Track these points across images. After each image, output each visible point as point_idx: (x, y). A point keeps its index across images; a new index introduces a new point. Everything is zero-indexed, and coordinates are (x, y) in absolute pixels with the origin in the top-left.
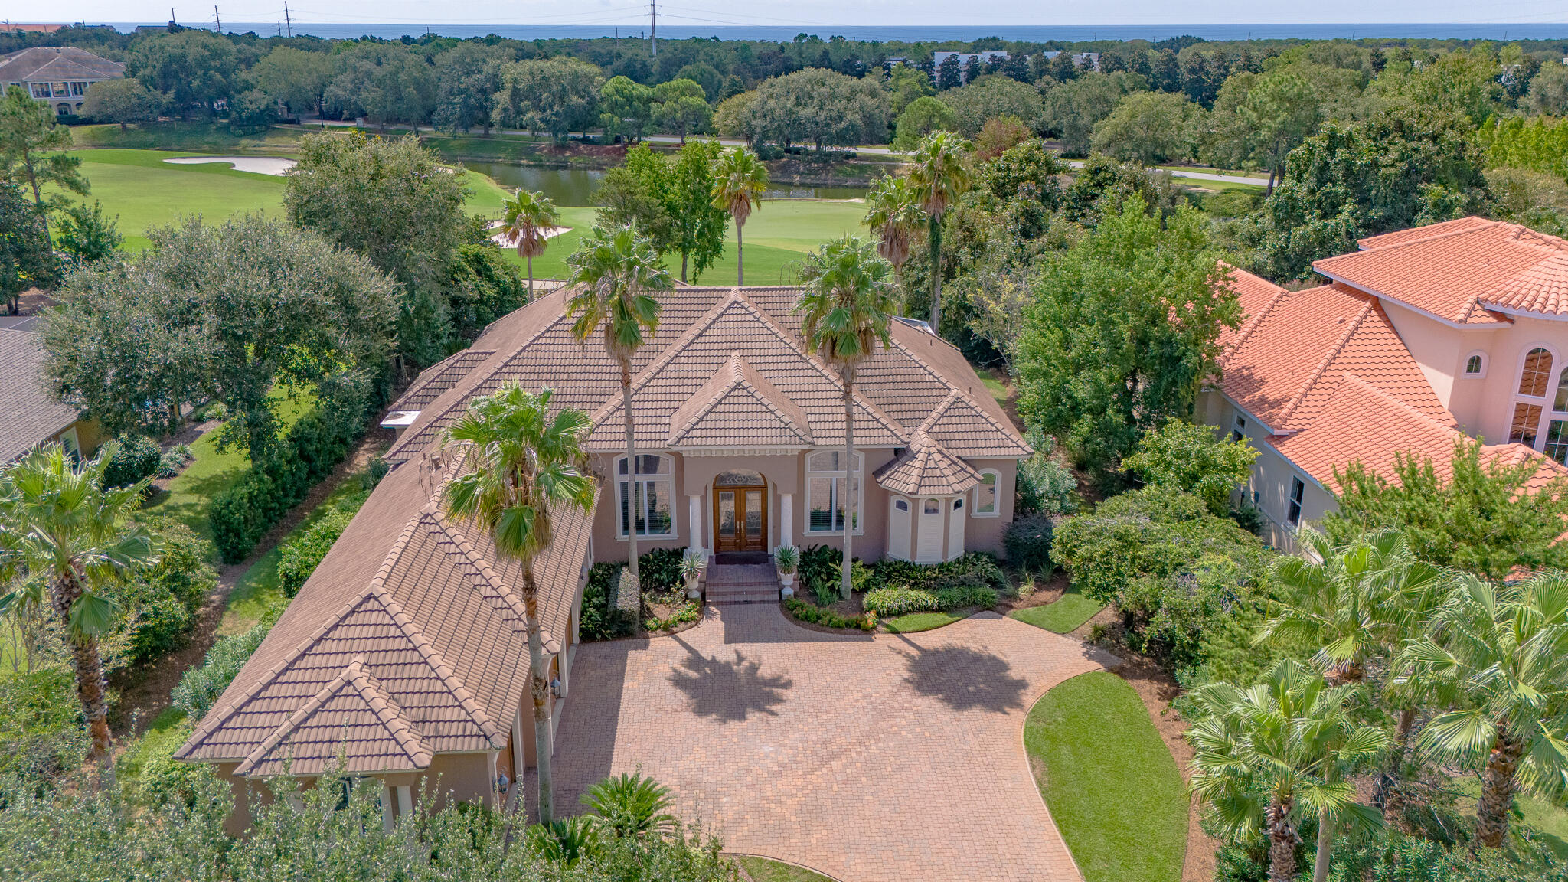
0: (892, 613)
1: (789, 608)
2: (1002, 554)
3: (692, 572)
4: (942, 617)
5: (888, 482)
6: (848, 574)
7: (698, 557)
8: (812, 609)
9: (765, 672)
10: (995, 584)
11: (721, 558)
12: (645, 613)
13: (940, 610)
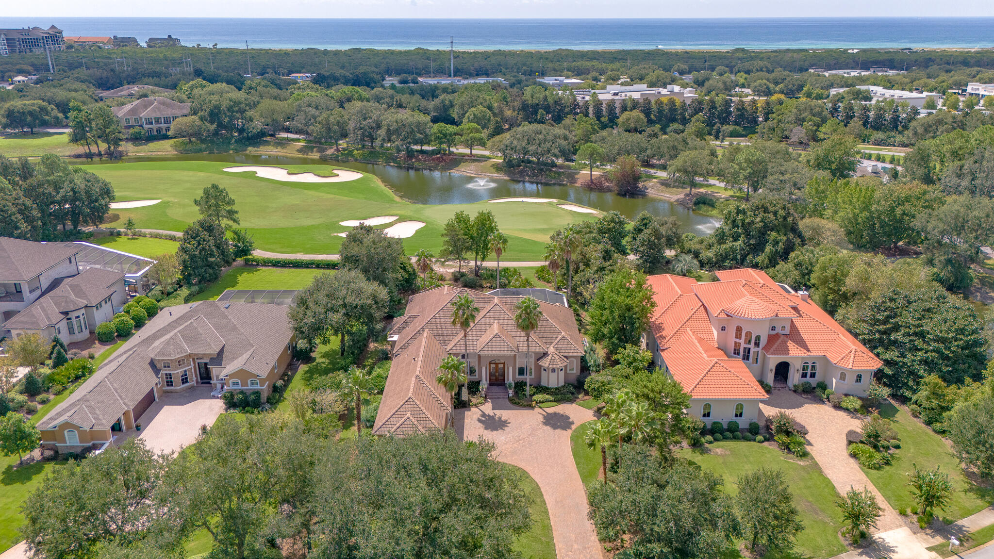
0: (540, 402)
1: (511, 400)
2: (576, 383)
3: (483, 389)
4: (555, 403)
5: (541, 363)
6: (528, 390)
7: (484, 385)
8: (517, 401)
9: (503, 419)
10: (573, 394)
11: (491, 384)
12: (470, 401)
13: (555, 401)
